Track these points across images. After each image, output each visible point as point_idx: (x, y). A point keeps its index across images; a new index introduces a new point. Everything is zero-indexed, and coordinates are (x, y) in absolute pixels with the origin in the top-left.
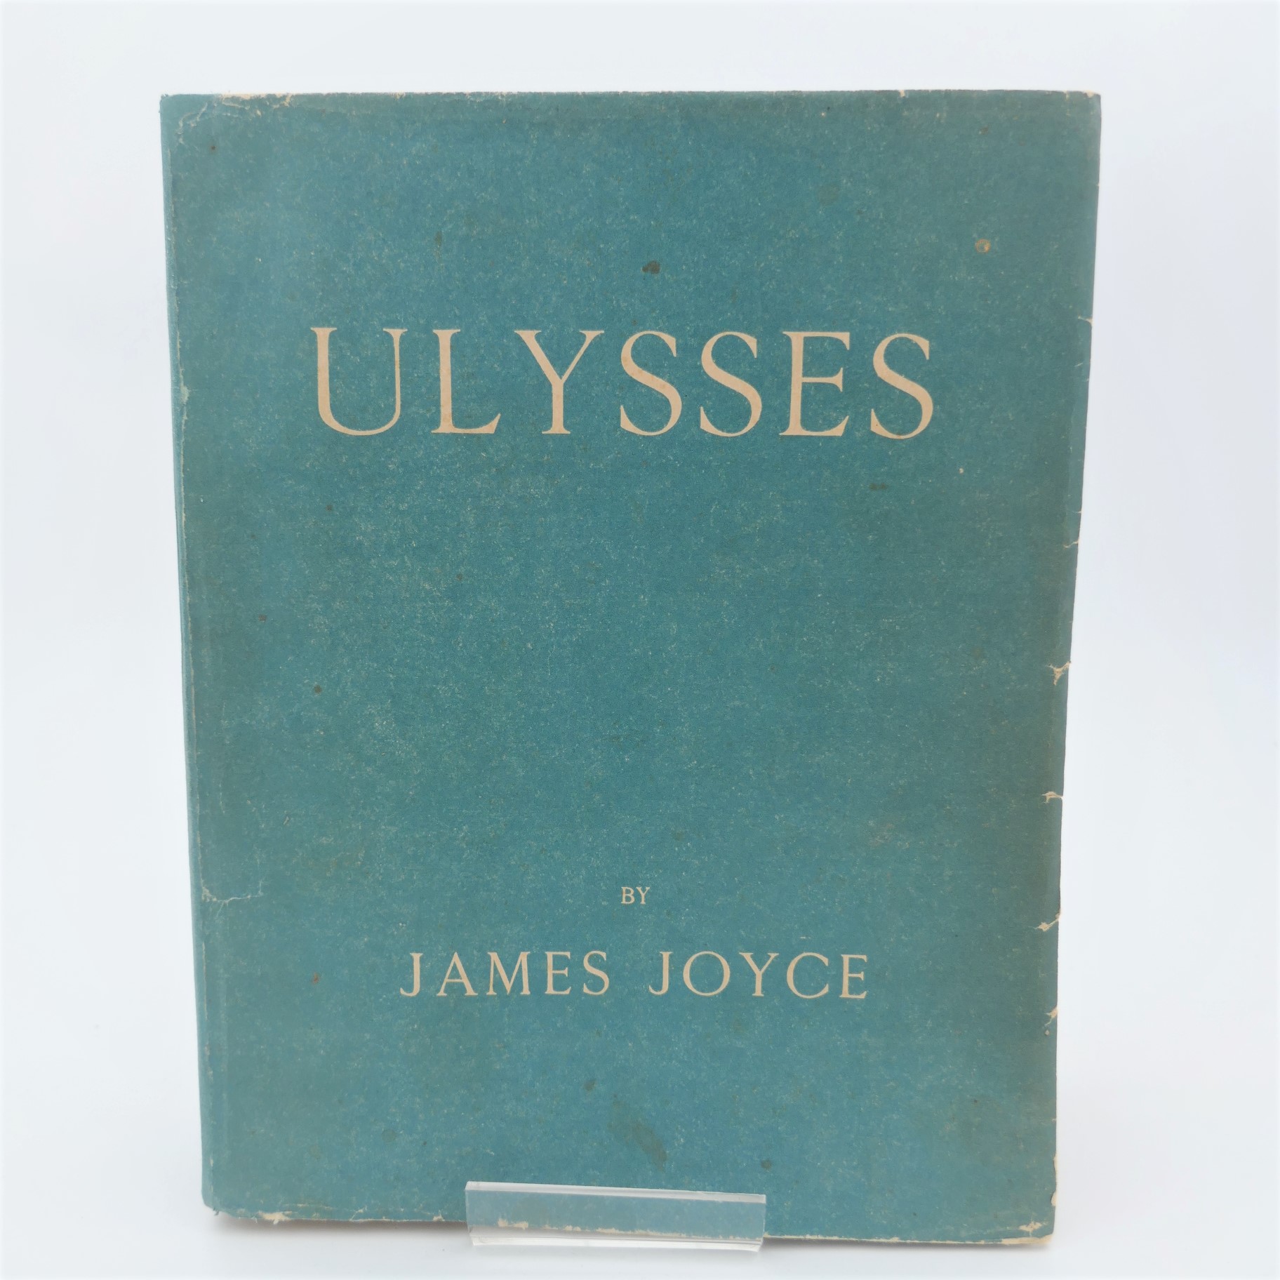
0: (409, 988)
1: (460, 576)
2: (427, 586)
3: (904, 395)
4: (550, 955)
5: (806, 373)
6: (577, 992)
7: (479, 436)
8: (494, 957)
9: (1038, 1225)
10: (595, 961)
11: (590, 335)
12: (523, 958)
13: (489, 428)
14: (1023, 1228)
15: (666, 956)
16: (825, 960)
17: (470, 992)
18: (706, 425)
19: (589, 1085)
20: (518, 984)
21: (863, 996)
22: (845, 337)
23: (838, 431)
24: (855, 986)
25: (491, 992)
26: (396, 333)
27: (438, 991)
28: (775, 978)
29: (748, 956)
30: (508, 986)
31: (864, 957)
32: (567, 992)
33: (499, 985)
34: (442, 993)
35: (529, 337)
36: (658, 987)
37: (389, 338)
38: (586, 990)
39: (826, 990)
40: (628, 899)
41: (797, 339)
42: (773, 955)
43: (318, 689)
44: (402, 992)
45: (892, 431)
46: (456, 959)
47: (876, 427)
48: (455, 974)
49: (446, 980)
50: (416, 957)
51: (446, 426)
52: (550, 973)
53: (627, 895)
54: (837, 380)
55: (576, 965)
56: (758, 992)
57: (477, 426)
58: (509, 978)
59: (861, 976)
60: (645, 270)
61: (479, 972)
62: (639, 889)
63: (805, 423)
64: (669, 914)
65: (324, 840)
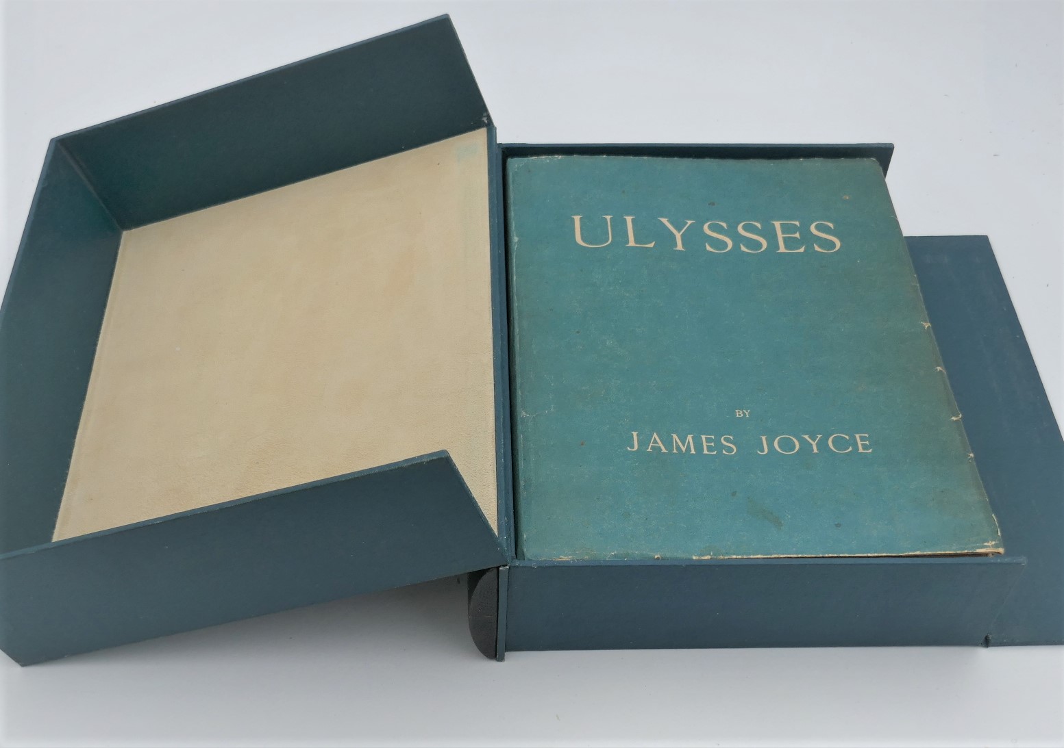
0: (632, 447)
1: (642, 291)
2: (627, 295)
3: (826, 240)
4: (703, 437)
5: (783, 233)
6: (720, 453)
7: (646, 248)
8: (675, 436)
9: (993, 543)
10: (727, 440)
11: (689, 222)
12: (690, 437)
13: (651, 245)
14: (986, 544)
15: (764, 438)
16: (847, 437)
17: (664, 450)
18: (743, 249)
19: (734, 494)
20: (688, 448)
21: (870, 451)
22: (797, 223)
23: (802, 250)
24: (865, 447)
25: (675, 451)
26: (608, 218)
27: (647, 449)
28: (822, 445)
29: (806, 437)
30: (684, 449)
31: (867, 435)
32: (715, 453)
33: (678, 448)
34: (649, 450)
35: (664, 221)
36: (763, 451)
37: (606, 219)
38: (724, 452)
39: (850, 449)
40: (739, 415)
41: (777, 224)
42: (819, 436)
43: (578, 332)
44: (628, 448)
45: (825, 250)
46: (655, 435)
47: (817, 248)
48: (655, 442)
49: (651, 444)
50: (635, 434)
51: (632, 243)
52: (705, 444)
53: (739, 413)
54: (797, 235)
55: (717, 441)
56: (815, 451)
57: (646, 244)
58: (684, 446)
59: (867, 443)
60: (709, 204)
61: (668, 442)
62: (745, 411)
63: (786, 247)
64: (761, 421)
65: (584, 388)
